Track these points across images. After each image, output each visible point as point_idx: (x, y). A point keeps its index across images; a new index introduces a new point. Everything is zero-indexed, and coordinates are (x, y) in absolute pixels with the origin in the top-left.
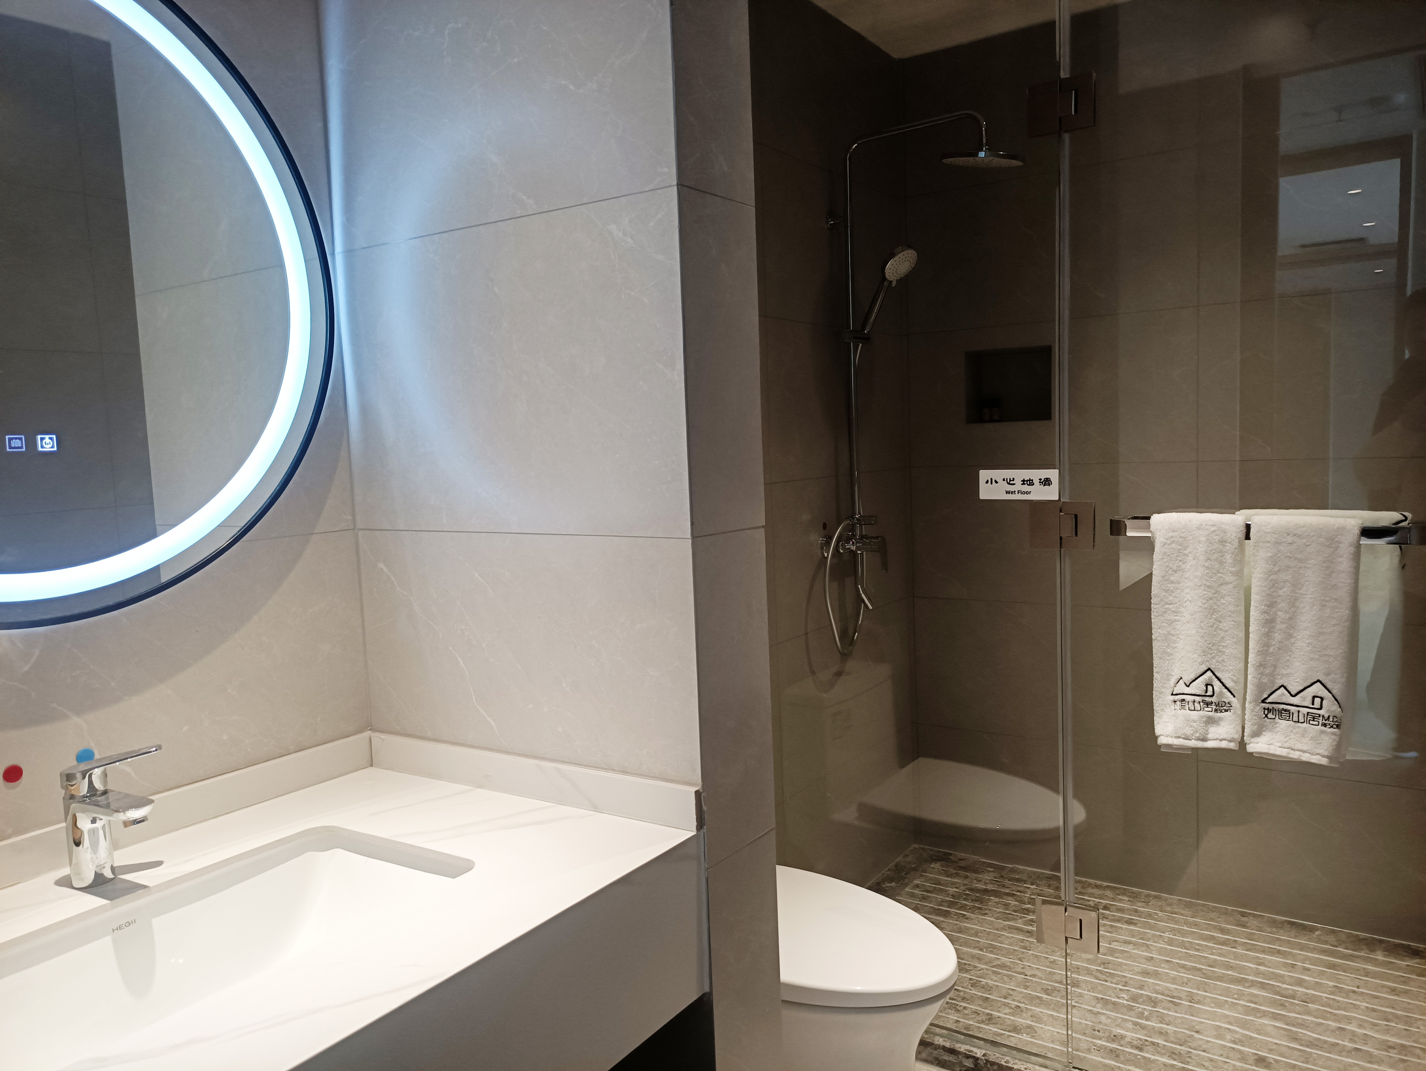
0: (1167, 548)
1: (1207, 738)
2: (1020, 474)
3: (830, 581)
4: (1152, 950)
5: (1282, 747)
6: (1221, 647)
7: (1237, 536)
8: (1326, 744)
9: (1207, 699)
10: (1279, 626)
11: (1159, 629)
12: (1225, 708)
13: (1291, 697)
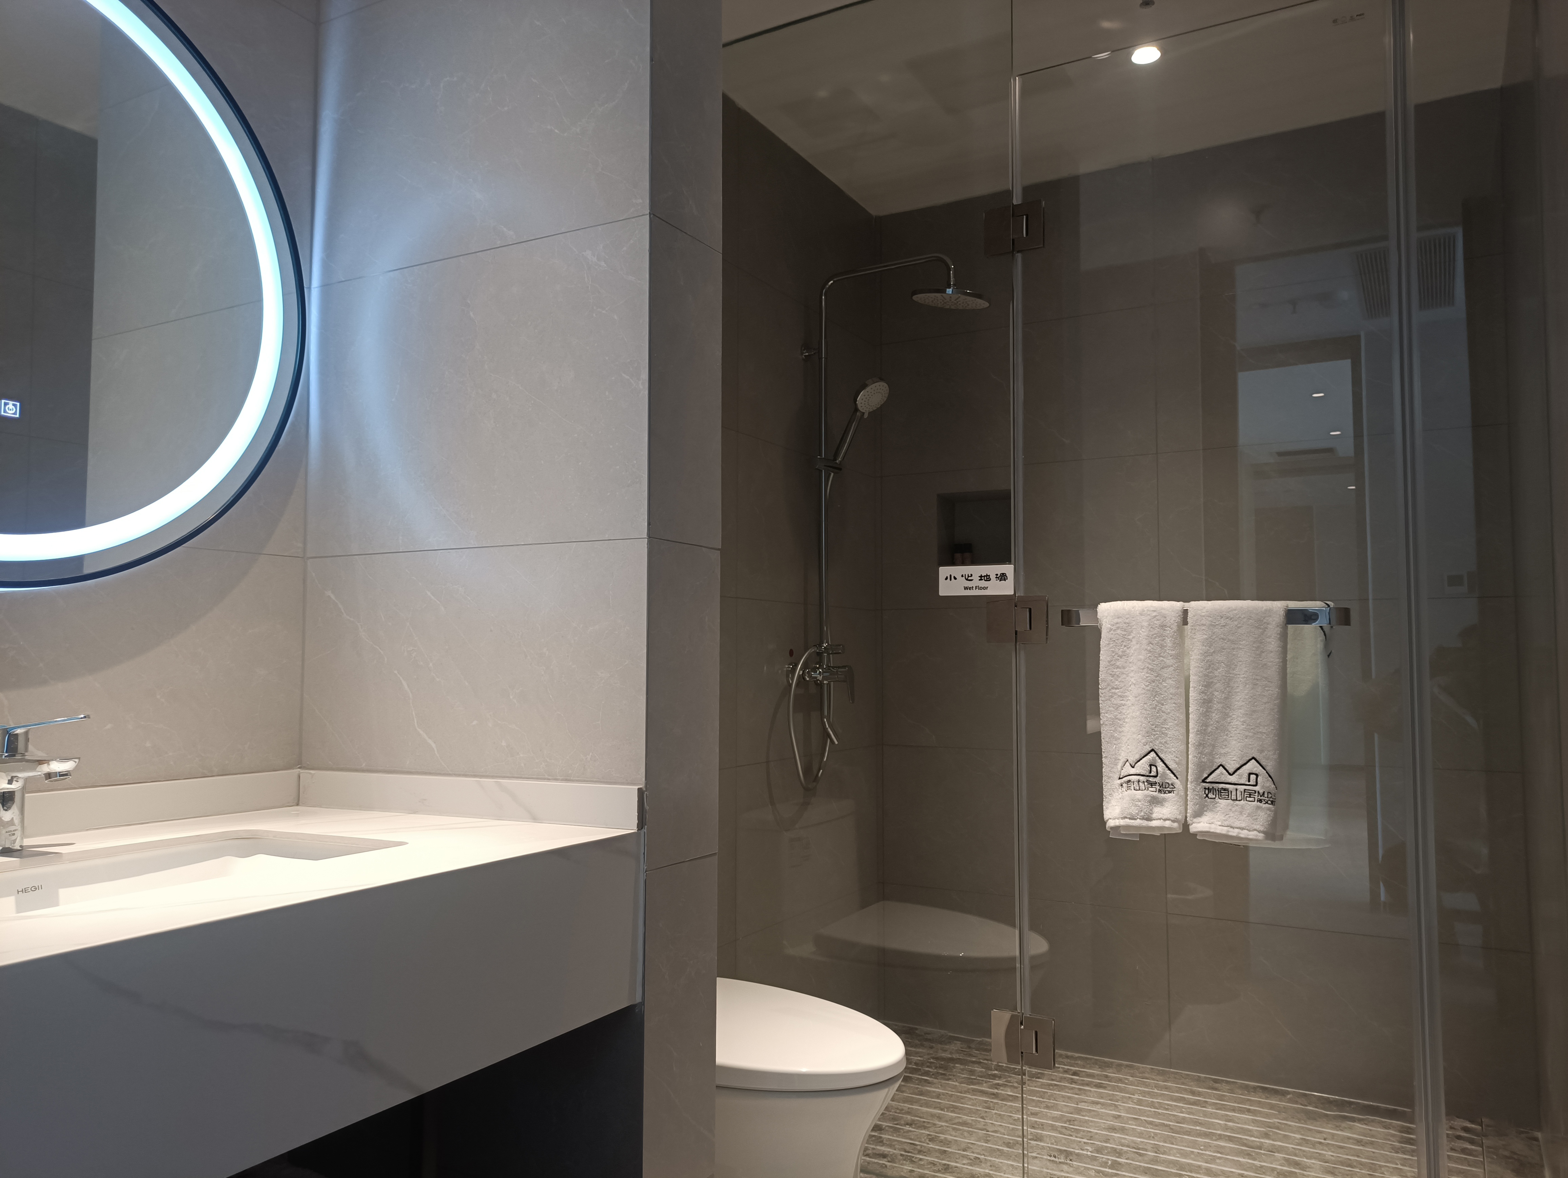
0: (1112, 634)
1: (1151, 817)
2: (977, 570)
3: (794, 712)
4: (1120, 1109)
5: (1223, 826)
6: (1164, 729)
7: (1175, 621)
8: (1262, 820)
9: (1151, 779)
10: (1216, 706)
11: (1107, 713)
12: (1168, 789)
13: (1229, 776)
